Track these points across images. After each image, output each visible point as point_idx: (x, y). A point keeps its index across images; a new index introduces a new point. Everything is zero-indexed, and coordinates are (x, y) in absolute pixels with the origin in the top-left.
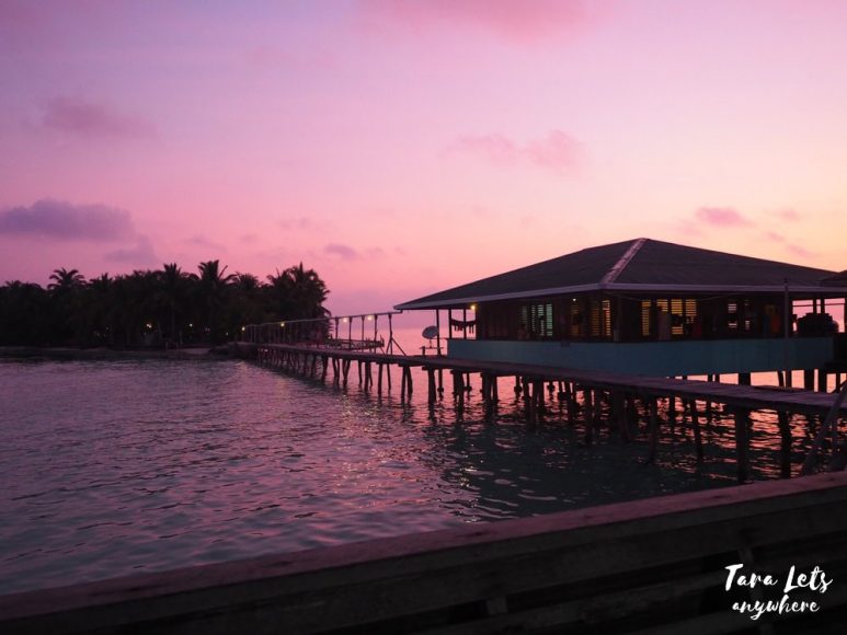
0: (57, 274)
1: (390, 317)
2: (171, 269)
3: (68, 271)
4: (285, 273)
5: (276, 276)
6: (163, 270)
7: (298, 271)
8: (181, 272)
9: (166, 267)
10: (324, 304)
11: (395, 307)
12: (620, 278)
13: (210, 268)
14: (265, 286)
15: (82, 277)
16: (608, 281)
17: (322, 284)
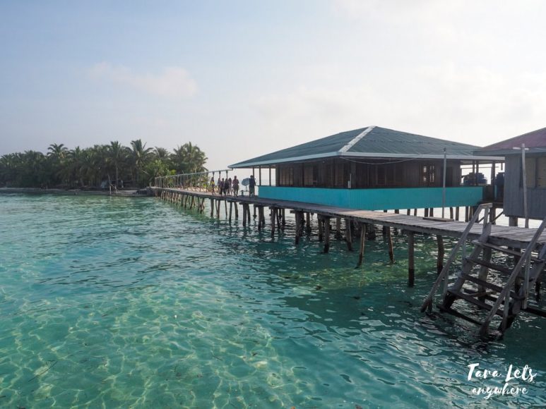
0: (52, 147)
1: (227, 172)
2: (115, 145)
3: (58, 145)
4: (182, 148)
5: (177, 150)
6: (110, 145)
7: (189, 147)
8: (121, 146)
9: (112, 143)
10: (204, 165)
11: (228, 167)
12: (353, 149)
13: (138, 144)
14: (172, 155)
15: (66, 148)
16: (344, 151)
17: (203, 154)
